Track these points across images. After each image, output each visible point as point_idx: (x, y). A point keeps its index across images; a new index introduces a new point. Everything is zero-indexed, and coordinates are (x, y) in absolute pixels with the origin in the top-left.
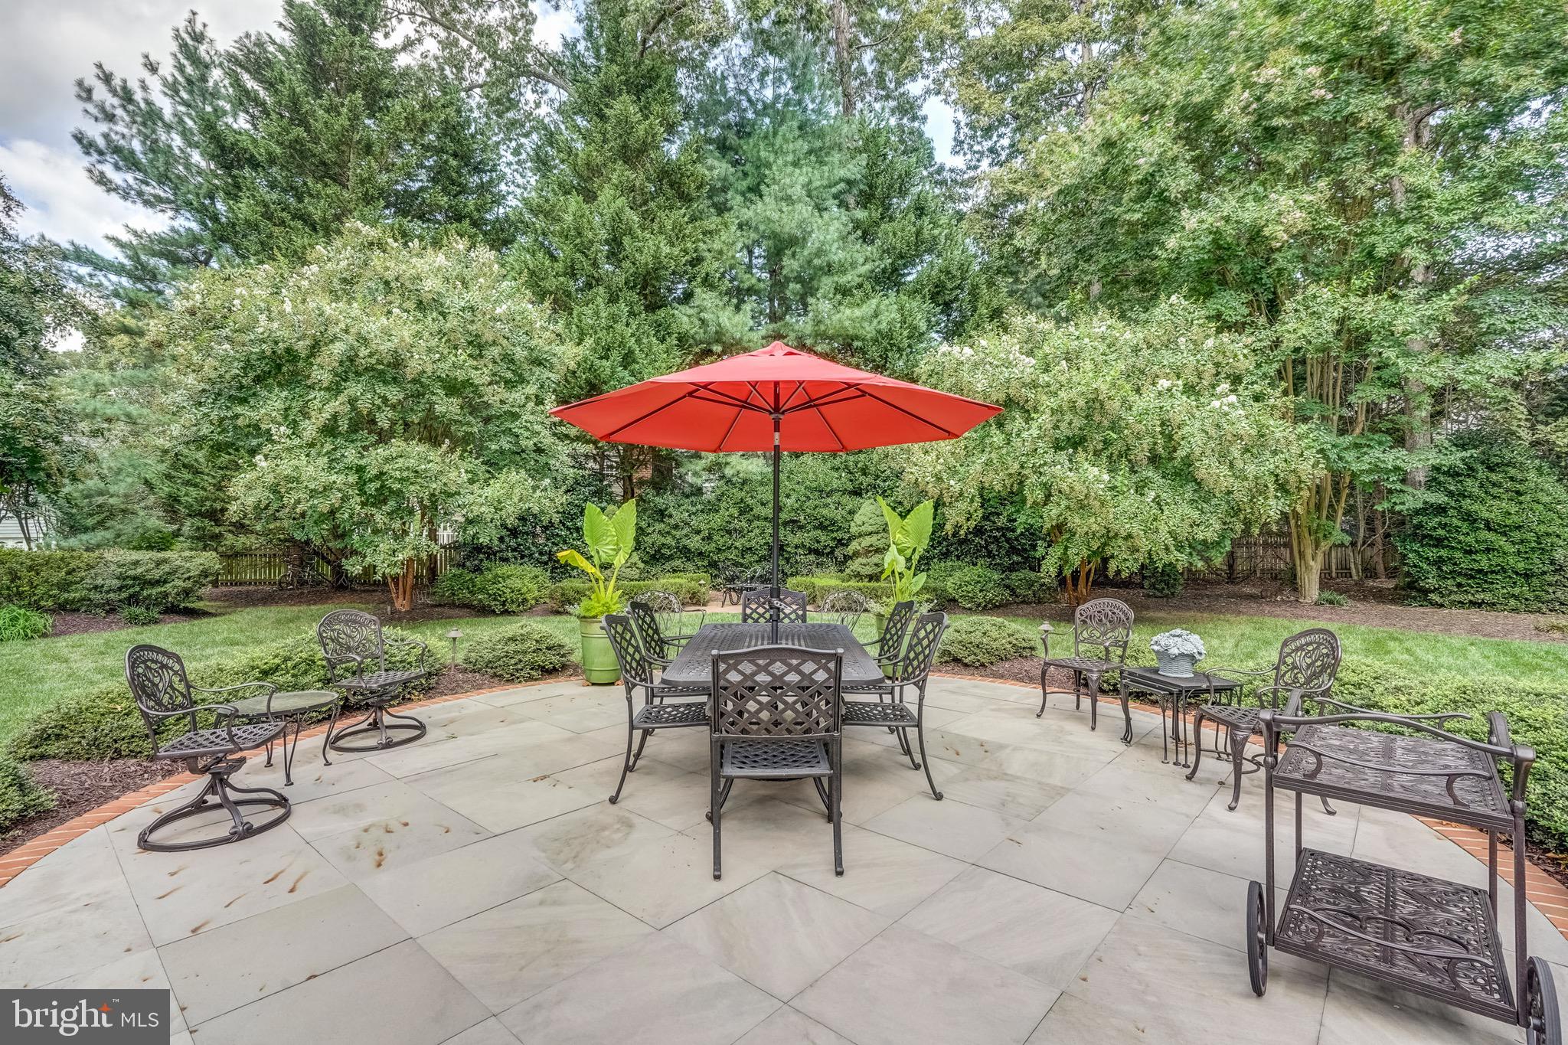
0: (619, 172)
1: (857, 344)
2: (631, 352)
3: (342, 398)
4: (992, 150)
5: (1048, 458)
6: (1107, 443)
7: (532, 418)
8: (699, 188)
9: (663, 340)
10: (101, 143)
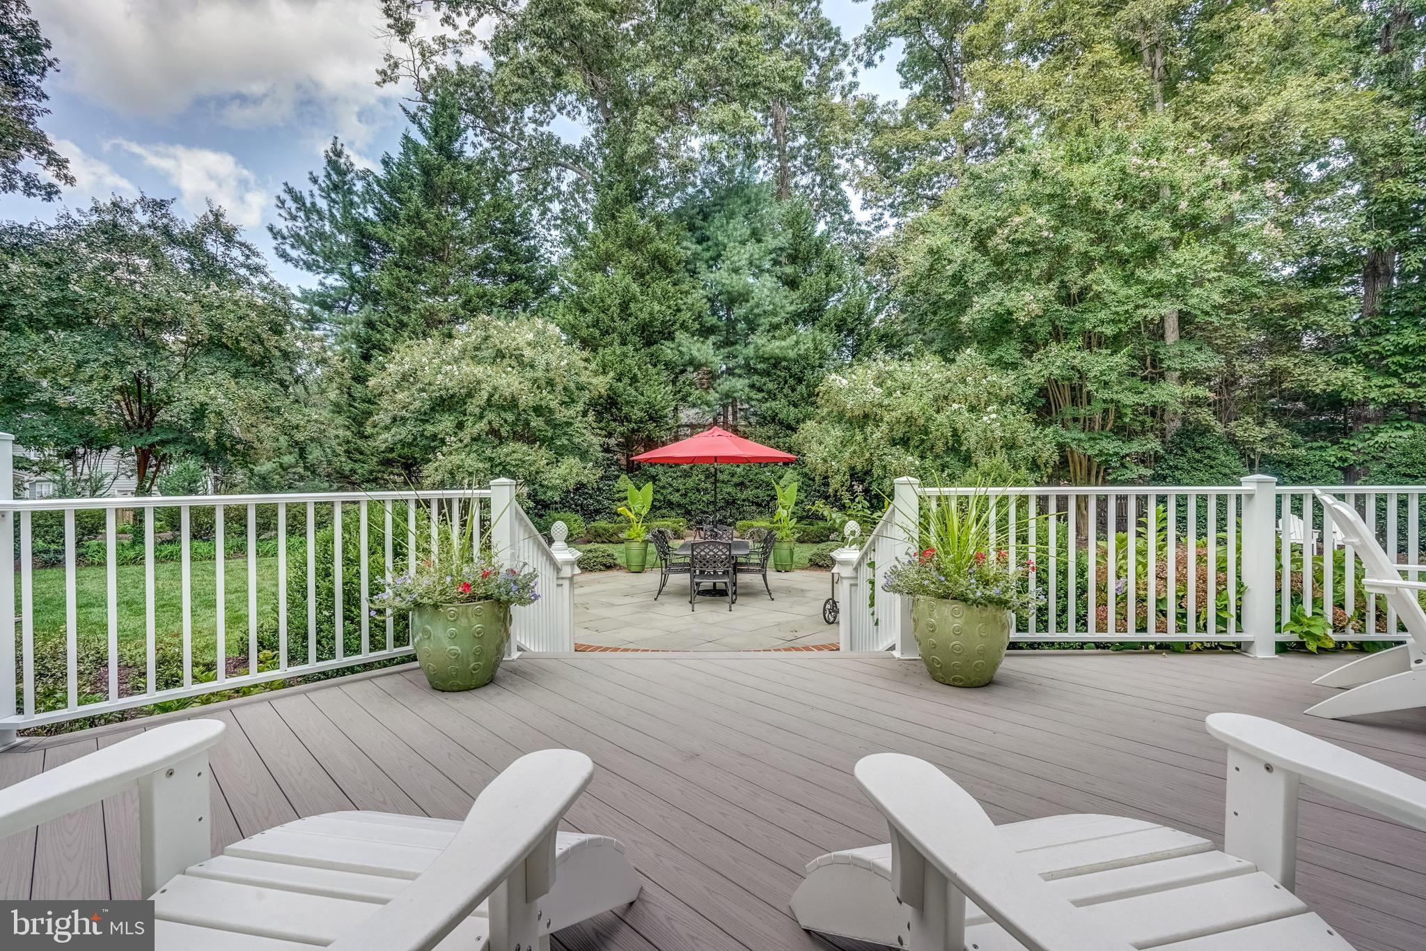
0: (628, 257)
1: (784, 363)
2: (635, 375)
3: (485, 421)
4: (892, 206)
5: (886, 451)
6: (923, 441)
7: (580, 425)
8: (678, 264)
9: (655, 366)
10: (285, 232)
